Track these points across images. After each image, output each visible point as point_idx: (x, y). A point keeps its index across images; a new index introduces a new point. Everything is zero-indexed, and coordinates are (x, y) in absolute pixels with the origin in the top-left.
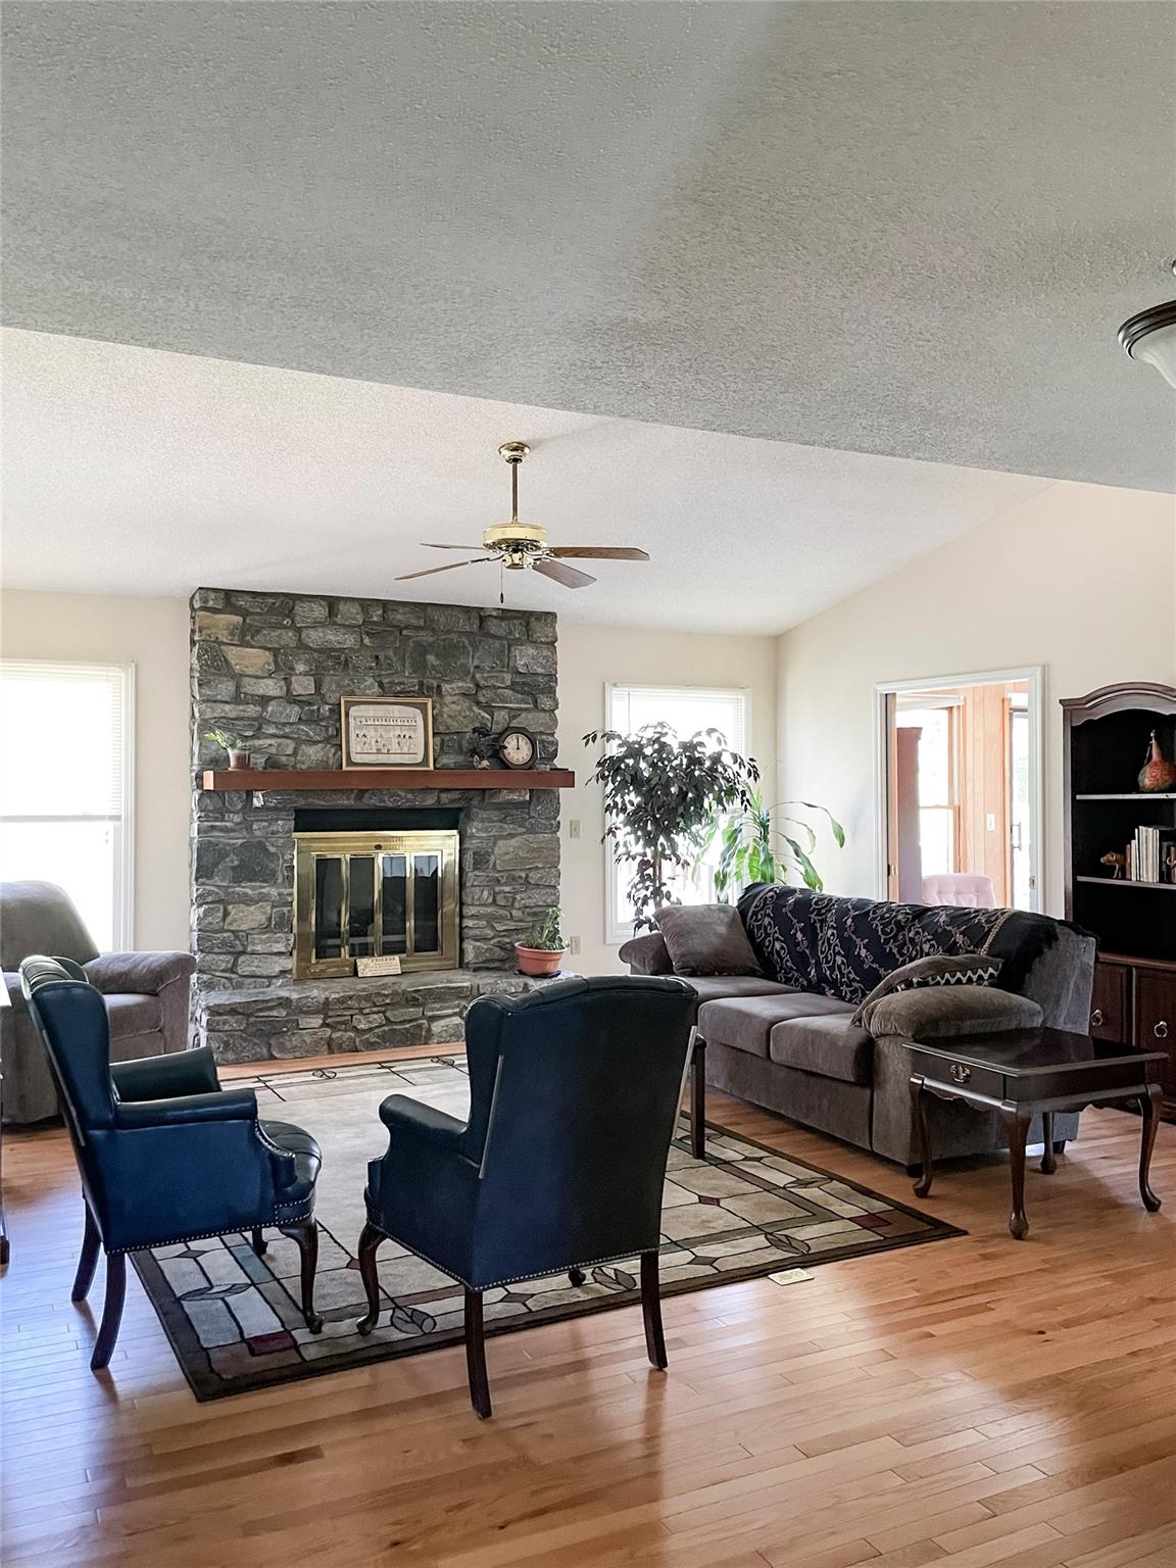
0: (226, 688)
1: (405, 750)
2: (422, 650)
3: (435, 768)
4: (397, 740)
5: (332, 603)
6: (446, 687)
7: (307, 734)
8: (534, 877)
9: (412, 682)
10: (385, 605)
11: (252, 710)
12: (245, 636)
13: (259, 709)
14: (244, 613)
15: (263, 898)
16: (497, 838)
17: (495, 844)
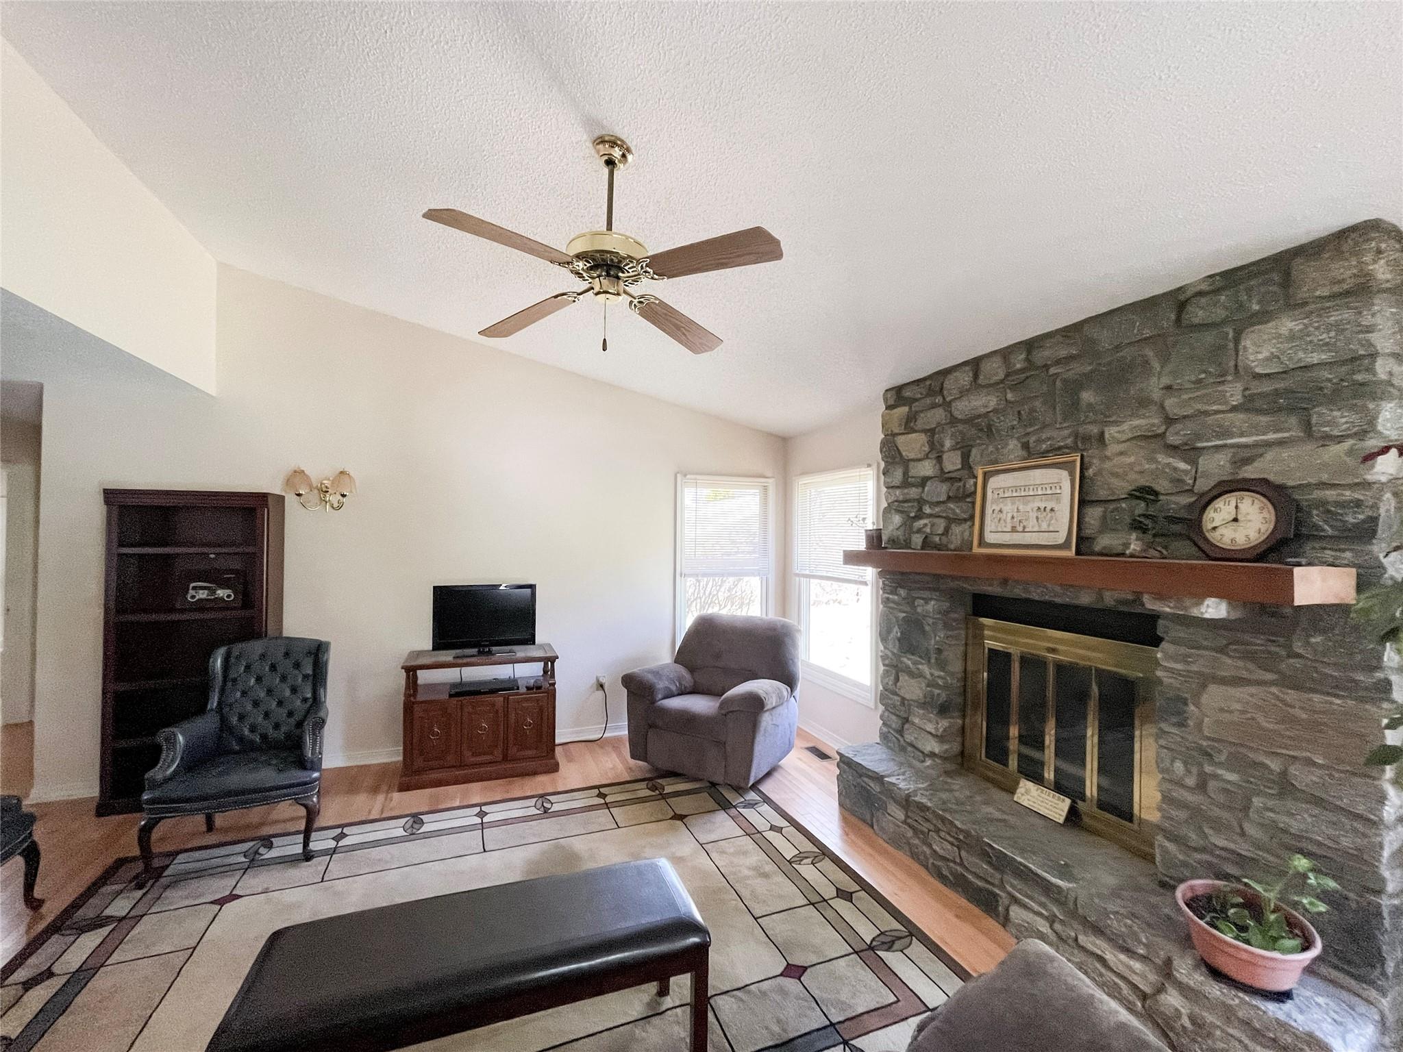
0: (898, 475)
1: (1044, 527)
2: (1074, 387)
3: (1078, 552)
4: (1035, 515)
5: (975, 364)
6: (1111, 432)
7: (954, 513)
8: (1303, 777)
9: (1062, 435)
10: (1030, 345)
11: (914, 492)
12: (909, 424)
13: (920, 490)
14: (910, 401)
15: (921, 675)
16: (1205, 680)
17: (1204, 686)
